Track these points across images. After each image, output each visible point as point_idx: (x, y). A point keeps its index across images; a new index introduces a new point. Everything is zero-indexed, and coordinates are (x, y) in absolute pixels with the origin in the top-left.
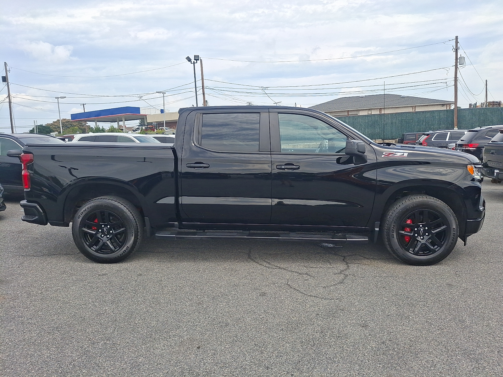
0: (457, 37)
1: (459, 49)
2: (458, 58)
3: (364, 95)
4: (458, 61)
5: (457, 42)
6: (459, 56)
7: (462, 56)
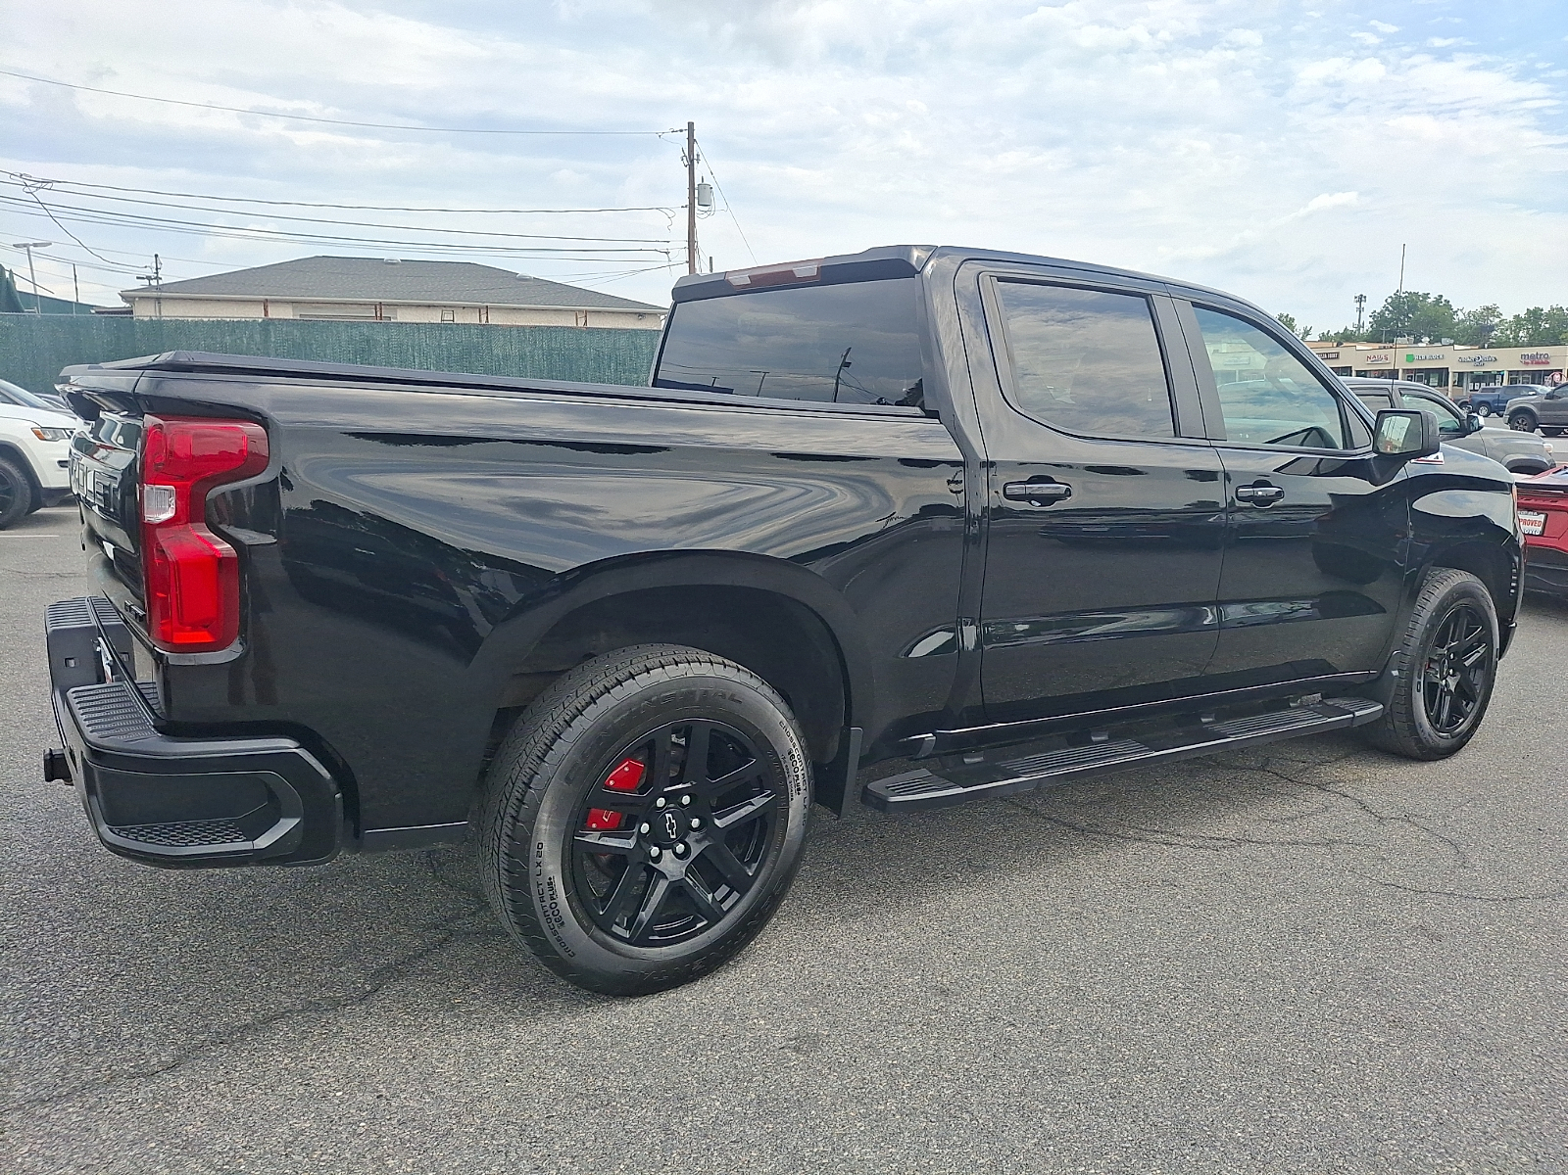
0: (691, 125)
1: (698, 160)
2: (696, 186)
3: (398, 257)
4: (697, 195)
5: (691, 140)
6: (698, 181)
7: (705, 182)
